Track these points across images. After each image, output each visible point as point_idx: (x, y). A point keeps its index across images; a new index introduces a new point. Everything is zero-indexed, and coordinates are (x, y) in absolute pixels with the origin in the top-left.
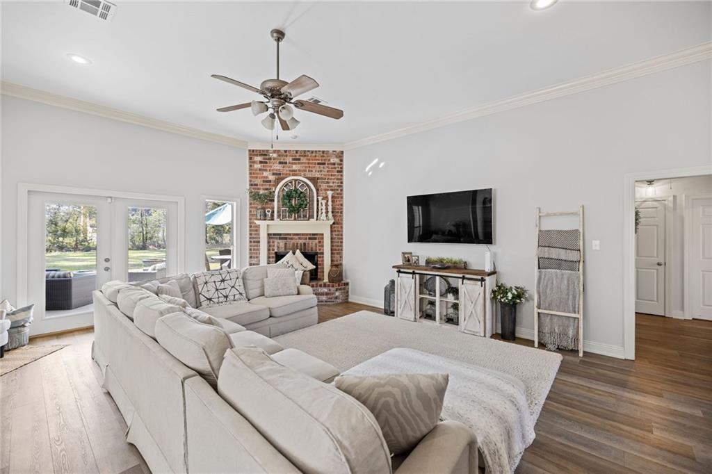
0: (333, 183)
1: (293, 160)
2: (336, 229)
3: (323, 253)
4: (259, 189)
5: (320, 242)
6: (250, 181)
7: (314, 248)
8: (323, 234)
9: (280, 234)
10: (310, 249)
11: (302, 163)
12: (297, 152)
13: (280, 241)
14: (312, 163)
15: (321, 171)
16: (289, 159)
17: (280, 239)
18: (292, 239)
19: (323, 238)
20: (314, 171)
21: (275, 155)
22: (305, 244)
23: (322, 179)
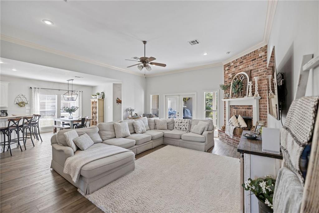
1: (240, 63)
2: (262, 102)
3: (253, 118)
4: (227, 83)
6: (224, 80)
8: (252, 106)
9: (234, 106)
10: (248, 115)
11: (244, 64)
12: (241, 58)
13: (234, 109)
14: (248, 62)
15: (253, 65)
16: (238, 64)
17: (235, 108)
18: (239, 108)
19: (252, 109)
21: (233, 64)
22: (245, 111)
23: (254, 69)
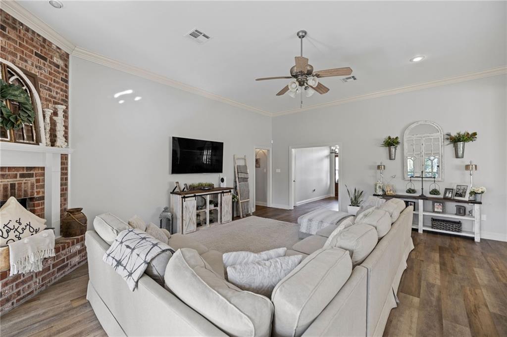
0: (57, 93)
3: (43, 198)
5: (38, 181)
7: (29, 191)
8: (43, 168)
14: (25, 48)
15: (40, 68)
19: (43, 175)
20: (30, 62)
22: (13, 185)
